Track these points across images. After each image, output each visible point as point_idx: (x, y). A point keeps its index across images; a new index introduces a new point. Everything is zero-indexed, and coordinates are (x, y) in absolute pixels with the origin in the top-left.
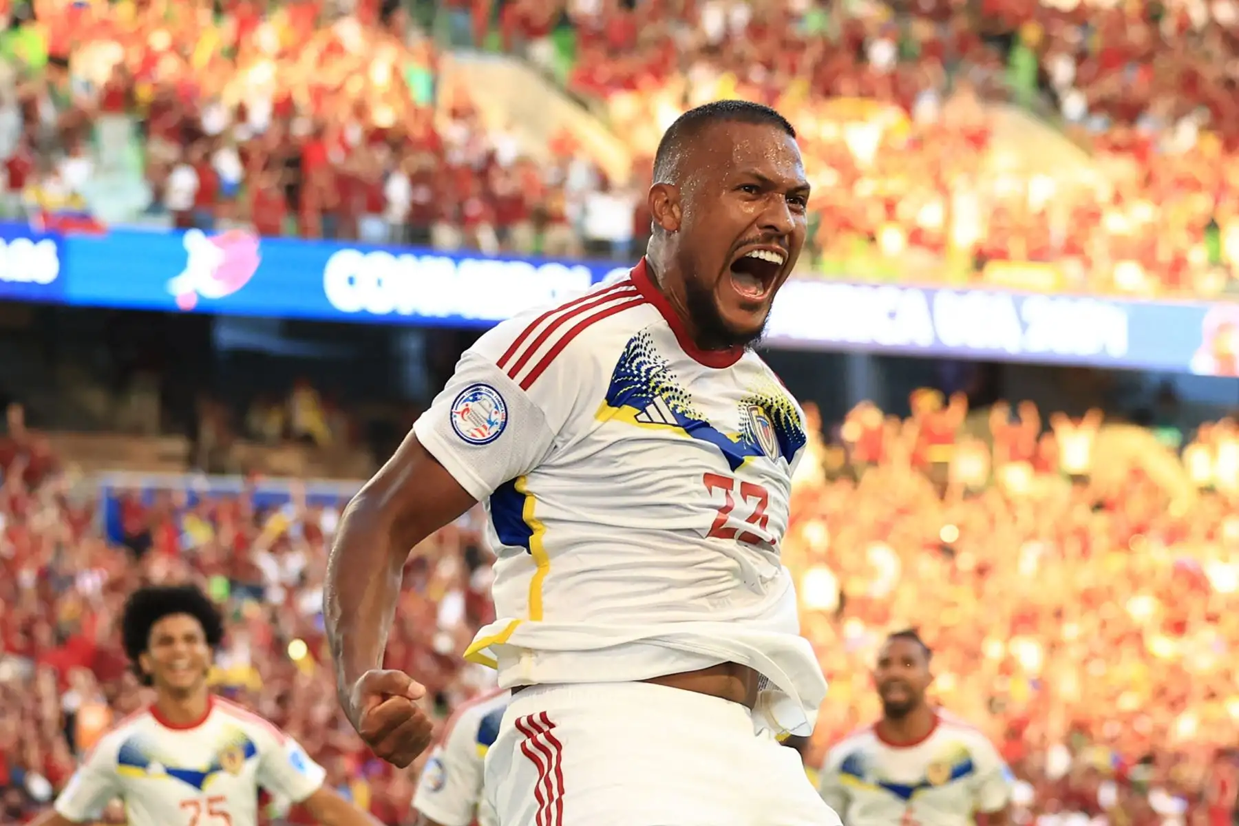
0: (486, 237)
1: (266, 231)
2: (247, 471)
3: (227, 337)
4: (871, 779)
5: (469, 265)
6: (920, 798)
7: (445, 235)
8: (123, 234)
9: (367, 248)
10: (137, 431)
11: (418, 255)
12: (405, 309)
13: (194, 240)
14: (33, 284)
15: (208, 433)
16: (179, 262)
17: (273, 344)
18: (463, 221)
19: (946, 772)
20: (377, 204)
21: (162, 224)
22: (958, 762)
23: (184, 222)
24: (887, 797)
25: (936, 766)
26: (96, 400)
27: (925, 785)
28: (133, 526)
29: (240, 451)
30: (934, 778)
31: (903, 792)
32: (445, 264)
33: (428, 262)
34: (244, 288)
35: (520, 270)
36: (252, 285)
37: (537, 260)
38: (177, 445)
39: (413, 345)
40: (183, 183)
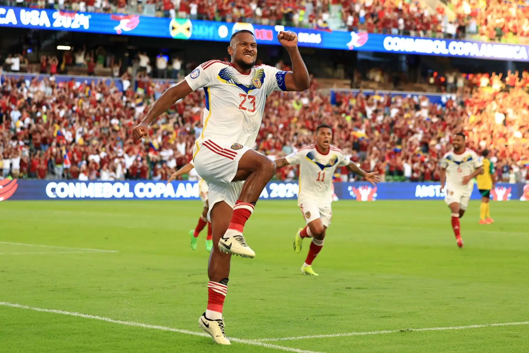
0: (421, 33)
1: (370, 32)
2: (365, 87)
3: (360, 56)
4: (452, 160)
5: (417, 40)
6: (461, 164)
7: (413, 33)
8: (335, 32)
9: (393, 36)
10: (339, 78)
11: (406, 38)
12: (402, 50)
13: (353, 34)
14: (315, 43)
15: (356, 79)
16: (350, 39)
17: (371, 58)
18: (416, 30)
19: (467, 160)
20: (396, 26)
21: (346, 30)
22: (469, 158)
23: (351, 29)
24: (455, 164)
25: (465, 158)
26: (329, 71)
27: (462, 162)
28: (338, 100)
29: (363, 83)
30: (464, 160)
31: (458, 163)
32: (412, 40)
33: (408, 39)
34: (364, 45)
35: (430, 41)
36: (366, 44)
37: (434, 39)
38: (348, 82)
39: (404, 58)
40: (350, 20)
